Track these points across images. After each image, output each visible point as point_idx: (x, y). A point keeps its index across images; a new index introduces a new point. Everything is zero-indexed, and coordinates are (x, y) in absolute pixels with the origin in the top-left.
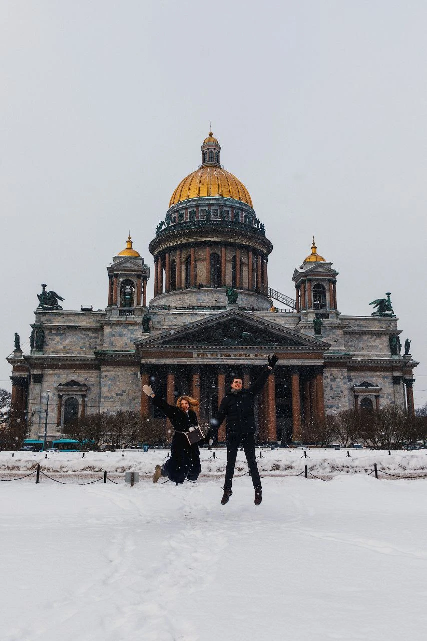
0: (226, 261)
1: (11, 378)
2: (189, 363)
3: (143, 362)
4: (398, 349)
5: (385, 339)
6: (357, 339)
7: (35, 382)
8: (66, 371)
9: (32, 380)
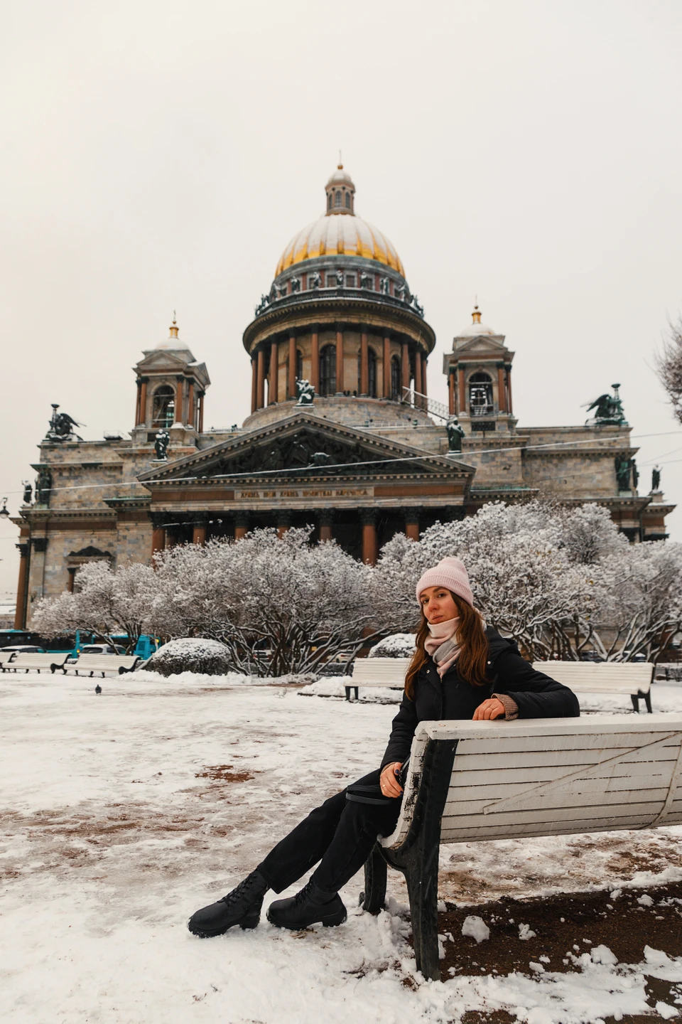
0: (345, 355)
1: (18, 546)
2: (227, 508)
3: (153, 509)
4: (631, 481)
5: (608, 464)
6: (556, 466)
7: (37, 550)
8: (82, 533)
9: (33, 548)
